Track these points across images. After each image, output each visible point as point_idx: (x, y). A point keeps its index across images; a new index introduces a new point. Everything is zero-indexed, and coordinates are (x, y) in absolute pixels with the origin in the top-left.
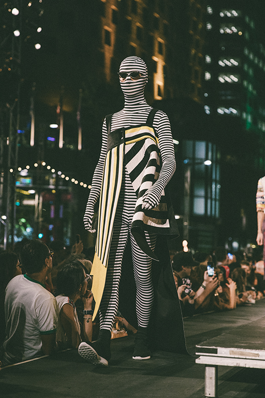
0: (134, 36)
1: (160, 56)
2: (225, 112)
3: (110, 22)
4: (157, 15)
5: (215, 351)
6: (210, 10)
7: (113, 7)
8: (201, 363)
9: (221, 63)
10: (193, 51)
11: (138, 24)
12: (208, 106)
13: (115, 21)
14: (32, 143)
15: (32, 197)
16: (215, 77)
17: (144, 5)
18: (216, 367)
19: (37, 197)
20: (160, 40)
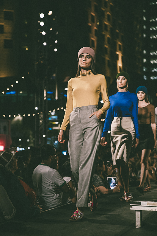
0: (106, 42)
1: (120, 52)
2: (154, 79)
3: (94, 35)
4: (117, 31)
5: (140, 203)
6: (145, 27)
7: (95, 28)
8: (133, 209)
9: (151, 54)
10: (137, 48)
11: (108, 36)
12: (146, 75)
13: (96, 35)
14: (57, 98)
15: (57, 125)
16: (148, 61)
17: (111, 26)
18: (141, 211)
19: (59, 125)
20: (120, 43)
